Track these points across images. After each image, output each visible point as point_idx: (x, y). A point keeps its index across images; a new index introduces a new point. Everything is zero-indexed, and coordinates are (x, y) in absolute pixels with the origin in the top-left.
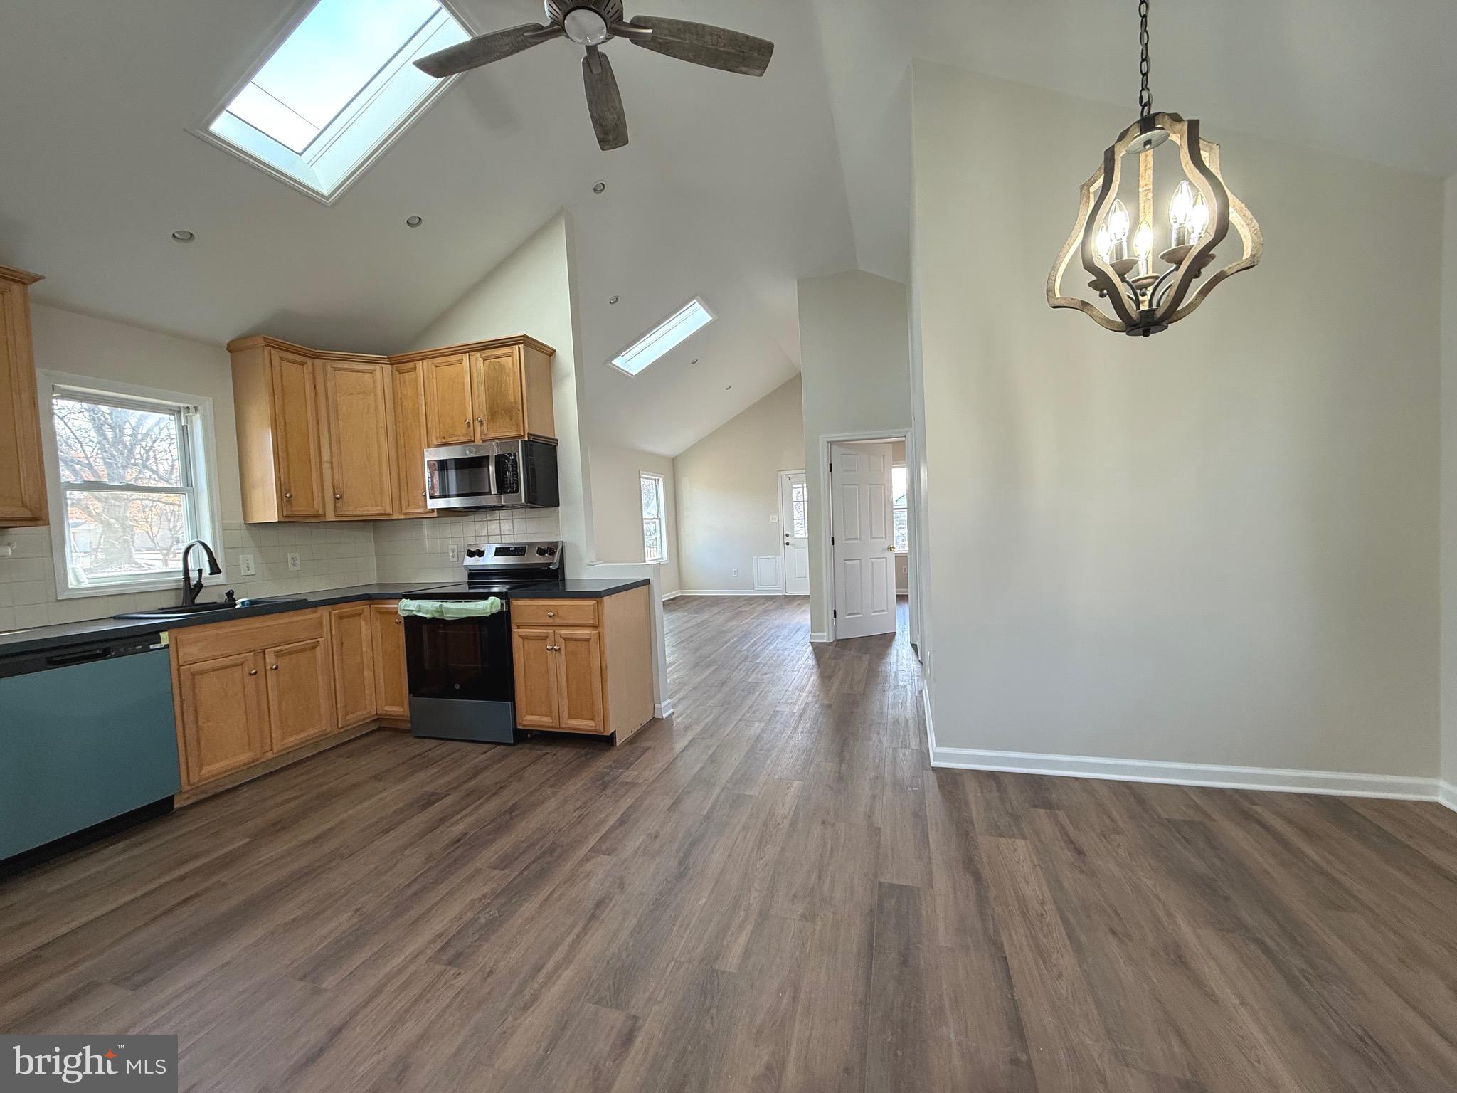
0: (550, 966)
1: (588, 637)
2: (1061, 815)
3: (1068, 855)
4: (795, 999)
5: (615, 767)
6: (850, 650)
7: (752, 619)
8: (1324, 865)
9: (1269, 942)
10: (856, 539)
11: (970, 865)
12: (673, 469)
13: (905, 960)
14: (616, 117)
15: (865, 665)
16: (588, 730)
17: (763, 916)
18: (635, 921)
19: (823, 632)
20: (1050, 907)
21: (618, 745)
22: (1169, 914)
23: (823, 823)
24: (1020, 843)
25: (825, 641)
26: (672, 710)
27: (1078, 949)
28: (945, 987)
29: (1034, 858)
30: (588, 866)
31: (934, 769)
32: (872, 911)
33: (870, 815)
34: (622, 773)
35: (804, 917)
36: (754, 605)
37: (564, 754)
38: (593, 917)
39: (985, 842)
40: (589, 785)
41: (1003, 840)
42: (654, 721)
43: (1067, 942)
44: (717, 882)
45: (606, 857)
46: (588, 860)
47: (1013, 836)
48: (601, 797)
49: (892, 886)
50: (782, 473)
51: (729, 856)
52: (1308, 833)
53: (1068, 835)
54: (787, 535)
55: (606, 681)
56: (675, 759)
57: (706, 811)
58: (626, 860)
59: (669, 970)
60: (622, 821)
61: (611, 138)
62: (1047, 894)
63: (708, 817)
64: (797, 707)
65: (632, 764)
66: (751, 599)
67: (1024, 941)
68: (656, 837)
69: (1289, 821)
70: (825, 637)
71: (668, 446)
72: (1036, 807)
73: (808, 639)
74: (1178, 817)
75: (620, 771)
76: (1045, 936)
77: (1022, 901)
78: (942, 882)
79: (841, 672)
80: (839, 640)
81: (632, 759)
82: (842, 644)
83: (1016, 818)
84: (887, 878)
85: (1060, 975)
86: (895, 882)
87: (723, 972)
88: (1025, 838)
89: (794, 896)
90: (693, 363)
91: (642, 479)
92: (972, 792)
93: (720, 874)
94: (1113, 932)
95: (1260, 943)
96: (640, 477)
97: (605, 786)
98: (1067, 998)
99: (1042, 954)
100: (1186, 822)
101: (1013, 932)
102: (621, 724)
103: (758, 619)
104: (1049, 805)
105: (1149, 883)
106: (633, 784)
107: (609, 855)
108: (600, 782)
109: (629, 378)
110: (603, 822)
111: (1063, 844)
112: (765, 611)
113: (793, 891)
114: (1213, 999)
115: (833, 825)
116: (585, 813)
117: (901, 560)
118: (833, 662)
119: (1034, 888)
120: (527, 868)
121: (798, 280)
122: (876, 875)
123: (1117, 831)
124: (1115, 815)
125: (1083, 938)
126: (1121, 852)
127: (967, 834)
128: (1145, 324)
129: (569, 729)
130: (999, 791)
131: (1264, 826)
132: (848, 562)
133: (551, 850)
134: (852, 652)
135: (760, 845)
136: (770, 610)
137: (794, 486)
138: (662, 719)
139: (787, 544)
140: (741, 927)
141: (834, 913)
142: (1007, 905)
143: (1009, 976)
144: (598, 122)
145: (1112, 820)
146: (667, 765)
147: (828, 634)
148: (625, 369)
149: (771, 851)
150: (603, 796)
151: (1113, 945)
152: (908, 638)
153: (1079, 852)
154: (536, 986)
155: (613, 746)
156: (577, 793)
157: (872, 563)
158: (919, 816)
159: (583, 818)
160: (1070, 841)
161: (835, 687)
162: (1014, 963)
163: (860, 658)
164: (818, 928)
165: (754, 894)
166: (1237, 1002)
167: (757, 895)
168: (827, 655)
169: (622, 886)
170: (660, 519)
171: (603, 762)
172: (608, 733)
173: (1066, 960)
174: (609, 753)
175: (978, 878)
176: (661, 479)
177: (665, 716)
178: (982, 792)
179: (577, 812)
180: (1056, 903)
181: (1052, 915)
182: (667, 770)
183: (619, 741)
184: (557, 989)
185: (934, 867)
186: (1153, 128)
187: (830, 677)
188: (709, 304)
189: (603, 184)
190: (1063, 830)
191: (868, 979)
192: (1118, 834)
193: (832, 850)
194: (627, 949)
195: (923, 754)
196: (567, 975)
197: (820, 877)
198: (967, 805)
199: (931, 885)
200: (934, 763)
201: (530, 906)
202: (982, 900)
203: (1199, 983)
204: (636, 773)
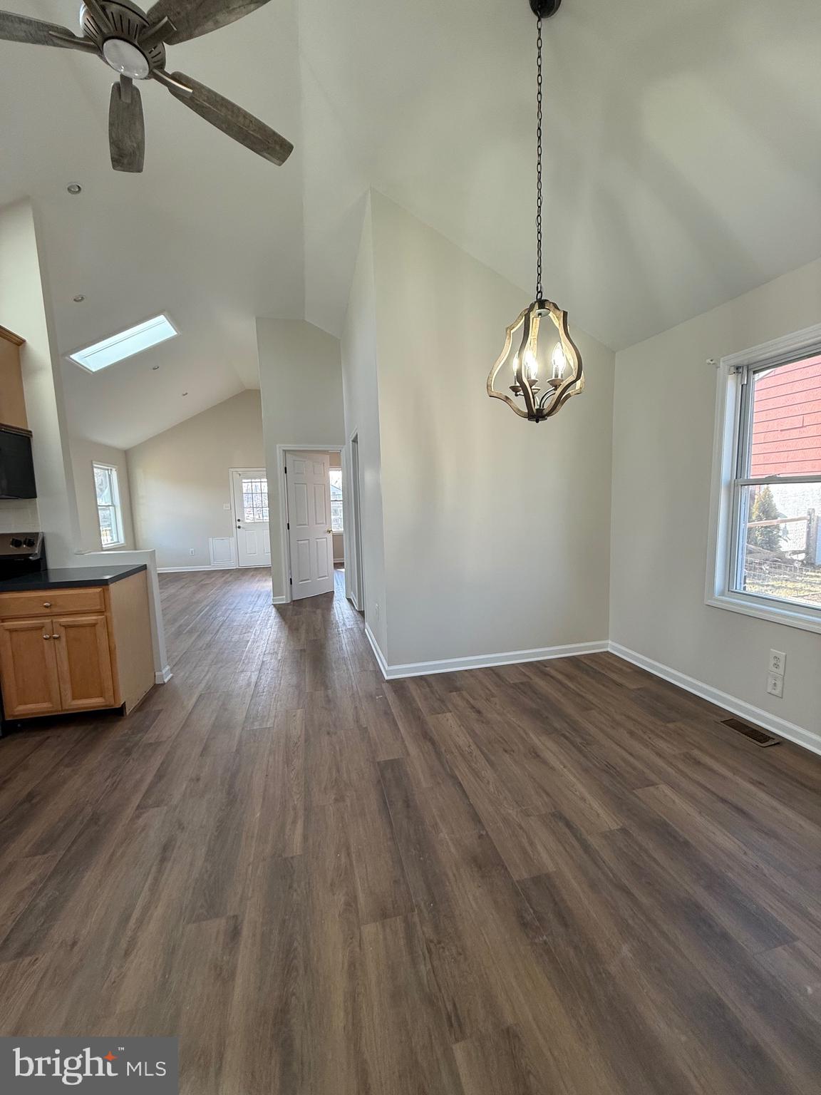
0: (136, 914)
1: (94, 622)
2: (464, 693)
3: (474, 715)
4: (349, 855)
5: (133, 733)
6: (306, 607)
7: (217, 590)
8: (578, 690)
9: (567, 734)
10: (305, 525)
11: (426, 736)
12: (126, 462)
13: (407, 804)
14: (135, 145)
15: (320, 617)
16: (99, 707)
17: (307, 809)
18: (204, 850)
19: (282, 595)
20: (473, 747)
21: (128, 714)
22: (526, 734)
23: (328, 733)
24: (449, 715)
25: (284, 602)
26: (171, 675)
27: (492, 764)
28: (434, 810)
29: (458, 721)
30: (141, 822)
31: (388, 681)
32: (379, 781)
33: (357, 721)
34: (141, 738)
35: (336, 800)
36: (213, 579)
37: (71, 734)
38: (163, 860)
39: (430, 720)
40: (111, 755)
41: (440, 715)
42: (156, 687)
43: (487, 763)
44: (264, 799)
45: (156, 809)
46: (138, 817)
47: (444, 712)
48: (129, 761)
49: (386, 762)
50: (232, 470)
51: (267, 775)
52: (568, 676)
53: (471, 704)
54: (239, 520)
55: (115, 660)
56: (190, 713)
57: (235, 748)
58: (176, 807)
59: (250, 872)
60: (160, 776)
61: (125, 161)
62: (471, 740)
63: (238, 751)
64: (279, 655)
65: (149, 727)
66: (209, 574)
67: (466, 769)
68: (198, 780)
69: (561, 673)
70: (284, 599)
71: (121, 439)
72: (450, 692)
73: (271, 602)
74: (517, 681)
75: (139, 735)
76: (476, 764)
77: (458, 747)
78: (413, 750)
79: (304, 625)
80: (294, 601)
81: (147, 723)
82: (297, 603)
83: (442, 701)
84: (382, 757)
85: (488, 782)
86: (387, 759)
87: (292, 858)
88: (451, 712)
89: (325, 788)
90: (154, 369)
91: (95, 470)
92: (414, 691)
93: (265, 790)
94: (506, 751)
95: (564, 735)
96: (93, 467)
97: (128, 752)
98: (494, 793)
99: (476, 774)
100: (522, 683)
101: (460, 768)
102: (128, 696)
103: (222, 590)
104: (457, 689)
105: (514, 720)
106: (158, 744)
107: (158, 806)
108: (123, 750)
109: (89, 374)
110: (141, 780)
111: (469, 710)
112: (226, 583)
113: (323, 786)
114: (553, 769)
115: (336, 733)
116: (118, 780)
117: (337, 538)
118: (296, 618)
119: (463, 739)
120: (73, 843)
121: (257, 318)
122: (374, 758)
123: (493, 696)
124: (491, 688)
125: (493, 758)
126: (498, 707)
127: (419, 718)
128: (536, 415)
129: (73, 709)
130: (429, 687)
131: (552, 677)
132: (299, 542)
133: (95, 819)
134: (307, 609)
135: (288, 762)
136: (229, 582)
137: (244, 481)
138: (164, 684)
139: (239, 527)
140: (294, 822)
141: (356, 791)
142: (452, 752)
143: (464, 791)
144: (115, 143)
145: (490, 690)
146: (184, 721)
147: (286, 597)
148: (83, 364)
149: (298, 763)
150: (131, 761)
151: (507, 757)
152: (344, 594)
153: (479, 712)
154: (130, 933)
155: (123, 715)
156: (100, 765)
157: (317, 542)
158: (387, 713)
159: (118, 784)
160: (473, 707)
161: (303, 636)
162: (464, 784)
163: (315, 612)
164: (349, 805)
165: (295, 798)
166: (562, 767)
167: (298, 796)
168: (289, 613)
169: (181, 827)
170: (114, 506)
171: (119, 731)
172: (117, 706)
173: (488, 773)
174: (120, 723)
175: (433, 742)
176: (114, 469)
177: (166, 680)
178: (420, 690)
179: (109, 780)
180: (475, 743)
181: (476, 752)
182: (186, 724)
183: (128, 711)
184: (152, 927)
185: (406, 743)
186: (544, 308)
187: (297, 629)
188: (174, 320)
189: (79, 187)
190: (468, 702)
191: (390, 823)
192: (495, 697)
193: (340, 750)
194: (207, 871)
195: (378, 672)
196: (158, 912)
197: (338, 771)
198: (414, 699)
199: (408, 754)
200: (387, 678)
201: (93, 874)
202: (438, 754)
203: (545, 762)
204: (157, 734)
